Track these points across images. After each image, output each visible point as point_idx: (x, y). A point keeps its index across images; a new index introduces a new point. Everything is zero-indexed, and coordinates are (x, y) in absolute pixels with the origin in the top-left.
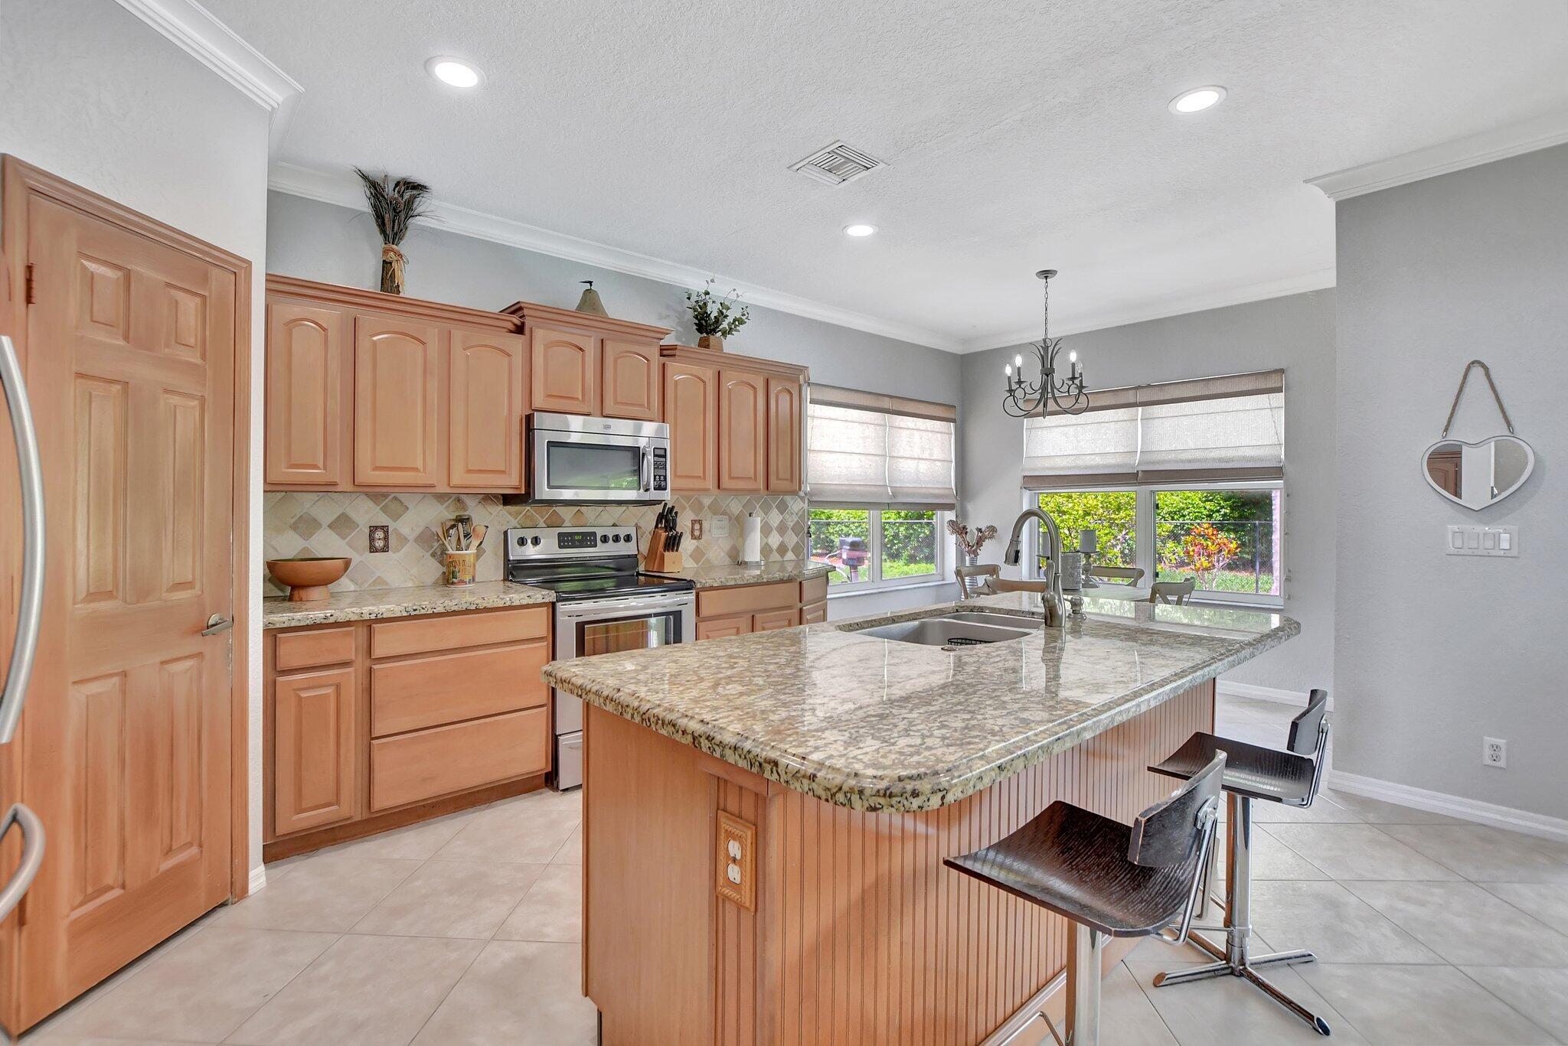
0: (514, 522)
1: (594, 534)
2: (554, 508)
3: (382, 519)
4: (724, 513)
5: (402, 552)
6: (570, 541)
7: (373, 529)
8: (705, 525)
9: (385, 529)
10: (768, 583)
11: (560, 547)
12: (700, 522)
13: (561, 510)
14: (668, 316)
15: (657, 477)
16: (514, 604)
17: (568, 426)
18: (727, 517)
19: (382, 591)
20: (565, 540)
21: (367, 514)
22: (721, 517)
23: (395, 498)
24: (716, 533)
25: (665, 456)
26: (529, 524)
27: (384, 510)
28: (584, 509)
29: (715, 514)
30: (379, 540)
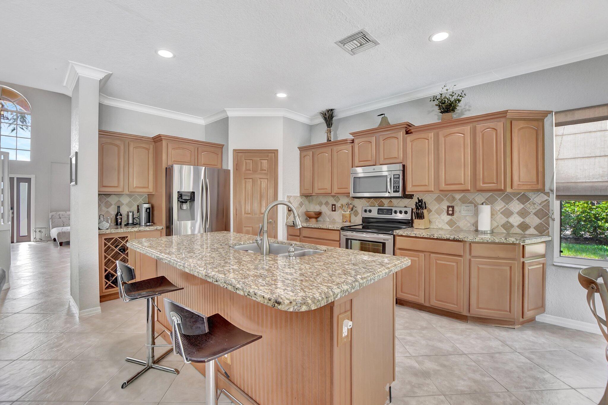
0: (368, 204)
1: (392, 210)
2: (381, 200)
3: (335, 203)
4: (471, 203)
5: (338, 212)
6: (382, 212)
7: (333, 205)
8: (456, 209)
9: (335, 205)
10: (437, 239)
11: (378, 214)
12: (453, 207)
13: (383, 200)
14: (433, 110)
15: (395, 187)
16: (329, 228)
17: (357, 172)
18: (473, 205)
19: (333, 222)
20: (380, 211)
21: (332, 201)
22: (468, 204)
23: (337, 197)
24: (463, 213)
25: (399, 178)
26: (373, 205)
27: (335, 200)
28: (393, 200)
29: (463, 203)
30: (334, 208)
